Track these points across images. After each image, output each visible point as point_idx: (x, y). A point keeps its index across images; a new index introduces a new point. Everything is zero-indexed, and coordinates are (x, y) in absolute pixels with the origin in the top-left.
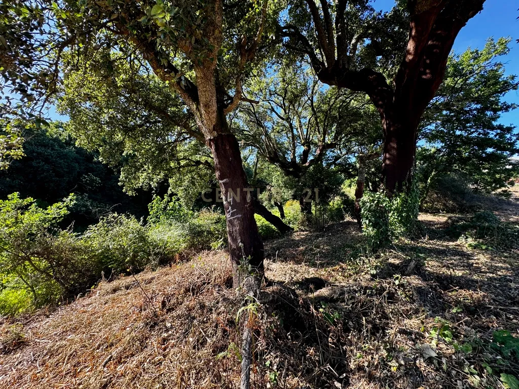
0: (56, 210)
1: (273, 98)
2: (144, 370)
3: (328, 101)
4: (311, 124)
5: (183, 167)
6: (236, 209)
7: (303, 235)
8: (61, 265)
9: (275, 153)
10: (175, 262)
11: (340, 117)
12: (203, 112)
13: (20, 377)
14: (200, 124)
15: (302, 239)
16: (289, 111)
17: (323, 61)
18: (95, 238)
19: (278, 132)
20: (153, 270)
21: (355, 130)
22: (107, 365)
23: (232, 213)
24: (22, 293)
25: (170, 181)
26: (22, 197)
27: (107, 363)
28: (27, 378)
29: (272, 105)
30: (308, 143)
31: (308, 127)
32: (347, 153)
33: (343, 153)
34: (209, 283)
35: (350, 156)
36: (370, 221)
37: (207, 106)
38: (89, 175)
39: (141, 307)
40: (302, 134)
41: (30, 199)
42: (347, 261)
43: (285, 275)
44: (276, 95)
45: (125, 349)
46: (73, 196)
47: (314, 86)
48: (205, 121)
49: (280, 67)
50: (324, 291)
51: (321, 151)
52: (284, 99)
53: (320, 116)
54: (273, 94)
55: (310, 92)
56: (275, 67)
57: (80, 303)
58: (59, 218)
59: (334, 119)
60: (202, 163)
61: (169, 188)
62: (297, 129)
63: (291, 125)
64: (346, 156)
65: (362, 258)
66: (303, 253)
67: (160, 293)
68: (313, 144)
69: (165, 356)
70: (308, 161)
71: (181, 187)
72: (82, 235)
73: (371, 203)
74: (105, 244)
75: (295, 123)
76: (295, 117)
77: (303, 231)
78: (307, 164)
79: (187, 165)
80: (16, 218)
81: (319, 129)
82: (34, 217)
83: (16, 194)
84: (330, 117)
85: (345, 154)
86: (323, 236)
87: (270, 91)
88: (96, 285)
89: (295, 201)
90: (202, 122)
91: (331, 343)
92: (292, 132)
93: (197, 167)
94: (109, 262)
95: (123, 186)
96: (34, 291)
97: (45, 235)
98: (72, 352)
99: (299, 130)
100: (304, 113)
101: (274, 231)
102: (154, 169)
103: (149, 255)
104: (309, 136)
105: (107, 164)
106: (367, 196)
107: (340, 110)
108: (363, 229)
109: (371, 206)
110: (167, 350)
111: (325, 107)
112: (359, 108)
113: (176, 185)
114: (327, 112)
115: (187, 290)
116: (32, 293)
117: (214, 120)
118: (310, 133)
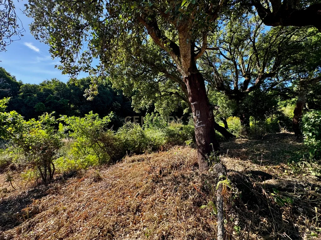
0: (106, 120)
1: (222, 45)
2: (156, 204)
3: (269, 40)
4: (251, 60)
5: (163, 96)
6: (202, 121)
7: (244, 141)
8: (109, 146)
9: (222, 84)
10: (160, 150)
11: (280, 51)
12: (182, 60)
13: (103, 193)
14: (179, 69)
15: (243, 143)
16: (234, 52)
17: (269, 8)
18: (121, 134)
19: (224, 69)
20: (149, 153)
21: (294, 60)
22: (138, 197)
23: (199, 123)
24: (95, 156)
25: (155, 104)
26: (94, 113)
27: (137, 196)
28: (105, 194)
29: (221, 50)
30: (248, 74)
31: (249, 62)
32: (284, 80)
33: (280, 80)
34: (184, 164)
35: (287, 82)
36: (313, 134)
37: (185, 56)
38: (116, 103)
39: (149, 172)
40: (243, 68)
41: (97, 114)
42: (288, 163)
43: (234, 166)
44: (224, 42)
45: (144, 191)
46: (112, 113)
47: (257, 30)
48: (183, 66)
49: (229, 21)
50: (272, 181)
51: (260, 79)
52: (230, 44)
53: (260, 53)
54: (222, 43)
55: (252, 35)
56: (224, 22)
57: (119, 165)
58: (107, 123)
59: (274, 54)
60: (173, 93)
61: (155, 109)
62: (239, 66)
63: (235, 63)
64: (284, 82)
65: (304, 162)
66: (247, 153)
67: (158, 166)
68: (252, 75)
69: (166, 199)
70: (248, 88)
71: (161, 108)
72: (116, 132)
73: (315, 119)
74: (126, 138)
75: (239, 61)
76: (239, 57)
77: (244, 138)
78: (247, 90)
79: (165, 95)
80: (92, 123)
81: (259, 64)
82: (98, 123)
83: (92, 111)
84: (270, 53)
85: (283, 81)
86: (261, 143)
87: (220, 40)
88: (125, 157)
89: (235, 117)
90: (181, 67)
91: (284, 218)
92: (236, 67)
93: (171, 96)
94: (128, 147)
95: (134, 108)
96: (99, 157)
97: (103, 131)
98: (121, 187)
99: (241, 66)
100: (246, 53)
101: (220, 137)
102: (148, 97)
103: (147, 145)
104: (250, 70)
105: (126, 96)
106: (312, 114)
107: (280, 45)
108: (304, 140)
109: (315, 122)
110: (166, 197)
111: (265, 45)
112: (300, 41)
113: (158, 107)
114: (267, 49)
115: (172, 167)
116: (98, 157)
117: (189, 65)
118: (250, 67)
